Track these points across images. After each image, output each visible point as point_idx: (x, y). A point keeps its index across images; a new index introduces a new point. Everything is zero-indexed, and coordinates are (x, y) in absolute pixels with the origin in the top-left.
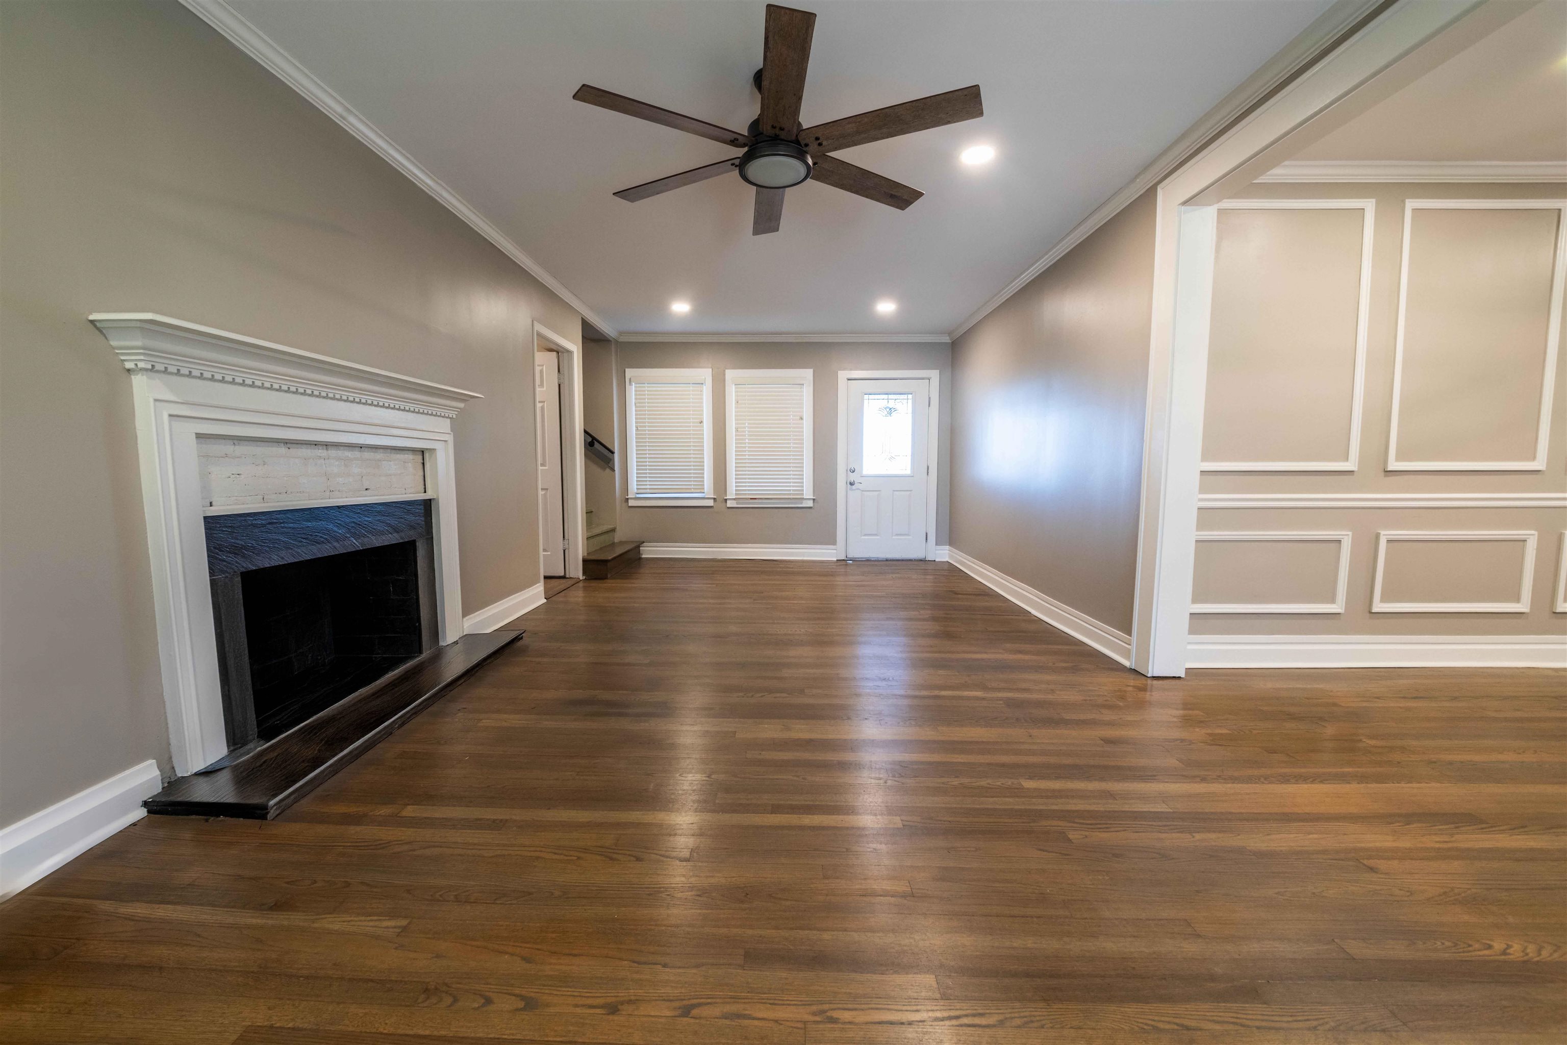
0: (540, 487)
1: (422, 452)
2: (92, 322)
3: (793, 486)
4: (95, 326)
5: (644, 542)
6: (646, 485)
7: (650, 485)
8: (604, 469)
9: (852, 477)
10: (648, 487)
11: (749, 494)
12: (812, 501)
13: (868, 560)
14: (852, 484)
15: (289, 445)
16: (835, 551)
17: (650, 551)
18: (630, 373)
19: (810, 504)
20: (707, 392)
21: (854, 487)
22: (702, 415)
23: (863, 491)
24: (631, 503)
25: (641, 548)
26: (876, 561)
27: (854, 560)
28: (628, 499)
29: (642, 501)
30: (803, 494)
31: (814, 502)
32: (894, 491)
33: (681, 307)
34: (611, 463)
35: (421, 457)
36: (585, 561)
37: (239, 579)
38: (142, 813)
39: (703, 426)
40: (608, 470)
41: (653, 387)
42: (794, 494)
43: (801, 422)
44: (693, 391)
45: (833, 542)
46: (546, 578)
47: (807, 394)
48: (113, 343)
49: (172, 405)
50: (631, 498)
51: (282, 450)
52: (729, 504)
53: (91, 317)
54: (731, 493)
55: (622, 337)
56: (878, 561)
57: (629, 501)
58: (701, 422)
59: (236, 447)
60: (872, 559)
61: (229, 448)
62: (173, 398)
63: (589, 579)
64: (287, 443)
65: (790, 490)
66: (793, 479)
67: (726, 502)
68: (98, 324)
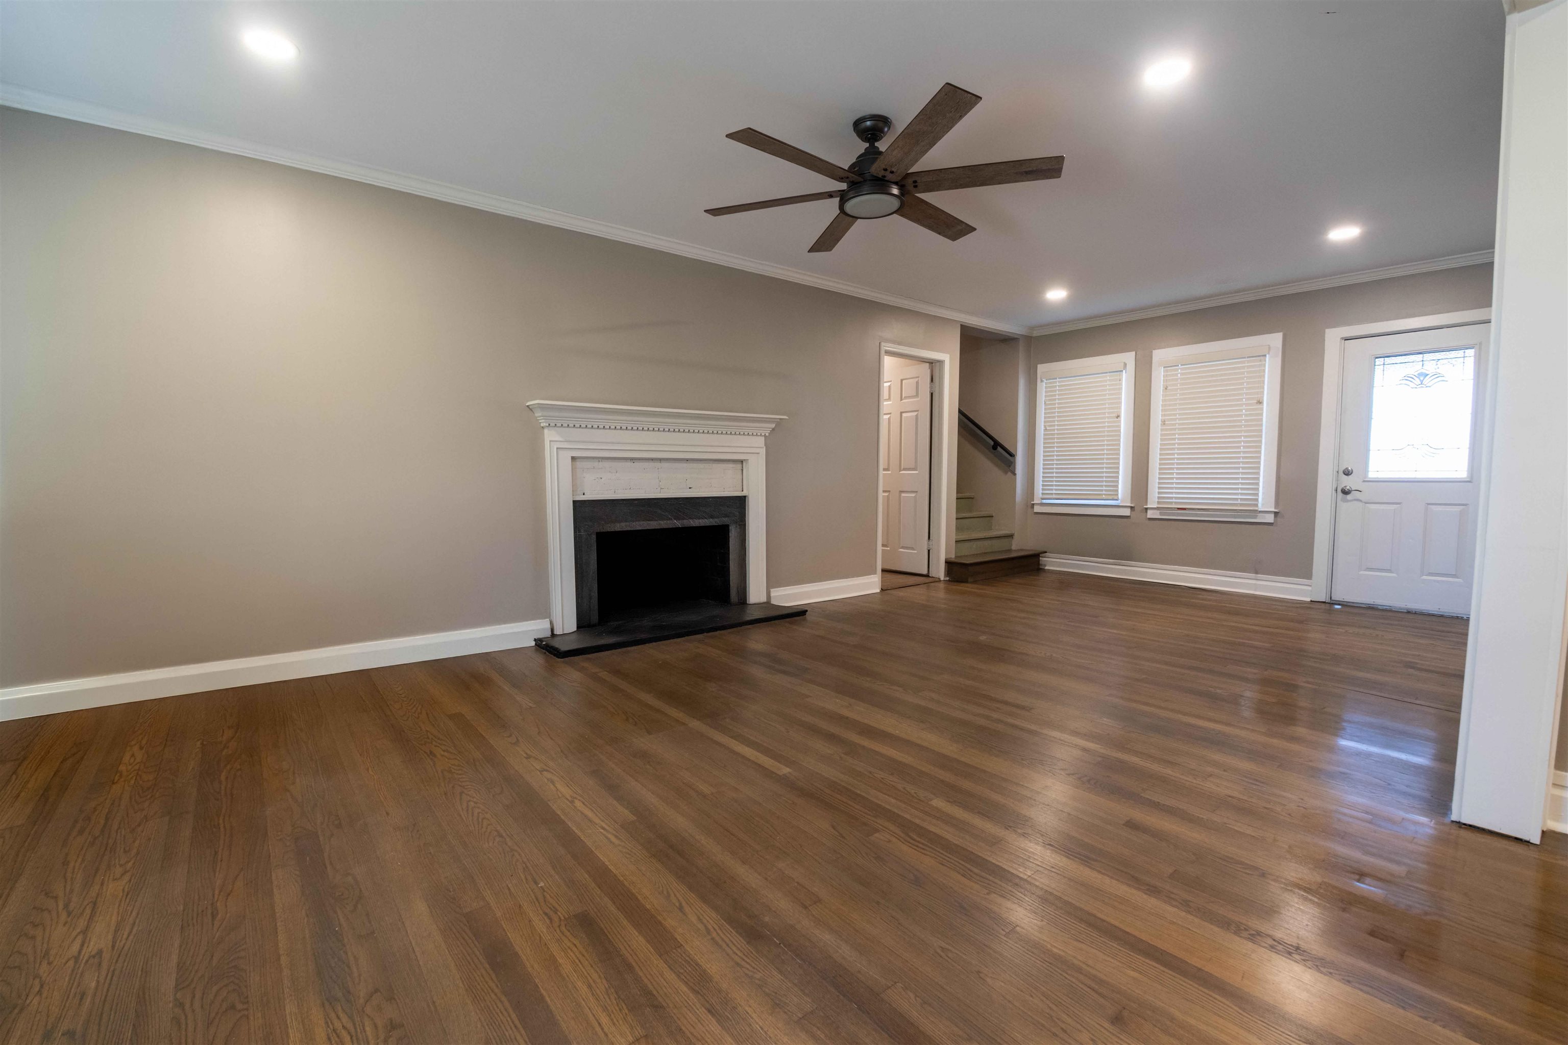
0: (881, 489)
1: (742, 462)
2: (528, 406)
3: (1242, 494)
4: (529, 408)
5: (1046, 552)
6: (1052, 490)
7: (1056, 490)
8: (1006, 473)
9: (1348, 482)
10: (1054, 492)
11: (1176, 503)
12: (1273, 515)
13: (1371, 608)
14: (1345, 492)
15: (633, 461)
16: (1310, 588)
17: (1053, 563)
18: (1042, 368)
19: (1270, 518)
20: (1126, 381)
21: (1349, 497)
22: (1120, 408)
23: (1366, 503)
24: (1037, 509)
25: (1041, 558)
26: (1383, 610)
27: (1344, 604)
28: (1033, 504)
29: (1045, 507)
30: (1257, 505)
31: (1275, 516)
32: (1428, 504)
33: (1056, 295)
34: (1012, 467)
35: (741, 465)
36: (948, 563)
37: (594, 536)
38: (533, 643)
39: (1120, 422)
40: (1009, 473)
41: (1068, 381)
42: (1241, 505)
43: (1259, 406)
44: (1110, 380)
45: (1306, 573)
46: (883, 571)
47: (1271, 368)
48: (536, 415)
49: (558, 443)
50: (1036, 503)
51: (629, 464)
52: (1150, 514)
53: (527, 405)
54: (1152, 502)
55: (1035, 332)
56: (1391, 611)
57: (1035, 507)
58: (1118, 417)
59: (600, 463)
60: (1380, 607)
61: (596, 464)
62: (561, 439)
63: (954, 581)
64: (633, 460)
65: (1237, 499)
66: (1242, 484)
67: (1146, 512)
68: (530, 407)
